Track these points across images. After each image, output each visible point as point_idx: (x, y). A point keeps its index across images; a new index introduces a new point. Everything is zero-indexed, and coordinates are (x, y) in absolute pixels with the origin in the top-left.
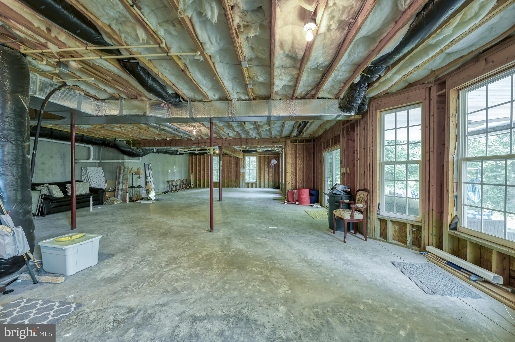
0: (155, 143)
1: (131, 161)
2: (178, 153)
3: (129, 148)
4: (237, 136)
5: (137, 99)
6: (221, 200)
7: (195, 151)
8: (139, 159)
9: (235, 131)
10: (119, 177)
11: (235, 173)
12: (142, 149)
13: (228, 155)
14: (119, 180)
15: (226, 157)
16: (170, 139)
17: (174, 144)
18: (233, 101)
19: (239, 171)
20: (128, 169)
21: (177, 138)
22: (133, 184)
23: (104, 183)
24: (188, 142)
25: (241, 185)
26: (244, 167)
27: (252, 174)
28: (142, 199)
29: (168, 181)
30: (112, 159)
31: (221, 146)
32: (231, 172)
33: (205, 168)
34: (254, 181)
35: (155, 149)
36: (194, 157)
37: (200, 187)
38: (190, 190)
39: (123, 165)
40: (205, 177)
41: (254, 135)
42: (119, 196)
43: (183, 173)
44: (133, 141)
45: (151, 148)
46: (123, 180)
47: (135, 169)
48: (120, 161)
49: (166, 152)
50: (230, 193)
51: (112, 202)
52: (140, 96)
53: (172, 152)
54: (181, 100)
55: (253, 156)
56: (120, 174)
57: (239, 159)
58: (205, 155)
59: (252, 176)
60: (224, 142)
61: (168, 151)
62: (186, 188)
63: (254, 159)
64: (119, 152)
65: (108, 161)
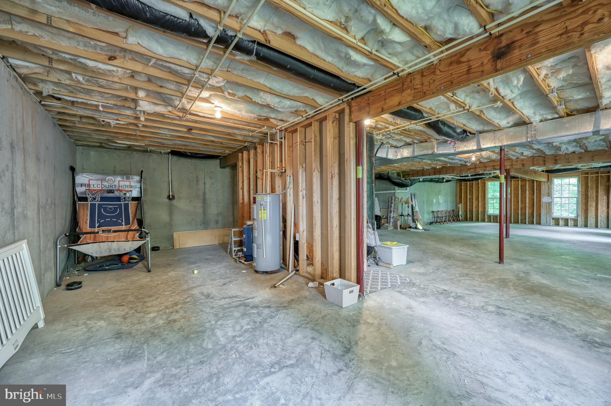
0: (422, 172)
1: (400, 191)
2: (445, 180)
3: (399, 179)
4: (537, 154)
5: (427, 141)
6: (508, 237)
7: (468, 176)
8: (406, 190)
9: (534, 149)
10: (391, 206)
11: (531, 203)
12: (410, 179)
13: (518, 178)
14: (390, 209)
15: (514, 181)
16: (440, 167)
17: (445, 172)
18: (534, 124)
19: (539, 200)
20: (398, 199)
21: (448, 165)
22: (402, 213)
23: (379, 211)
24: (462, 168)
25: (542, 222)
26: (549, 194)
27: (567, 205)
28: (410, 227)
29: (433, 212)
30: (385, 190)
31: (509, 170)
32: (524, 202)
33: (480, 197)
34: (573, 216)
35: (421, 179)
36: (463, 183)
37: (472, 220)
38: (458, 223)
39: (394, 196)
40: (480, 208)
41: (570, 149)
42: (391, 223)
43: (449, 203)
44: (403, 172)
45: (418, 178)
46: (394, 209)
47: (405, 199)
48: (392, 191)
49: (431, 181)
50: (522, 230)
51: (387, 228)
52: (430, 138)
53: (437, 180)
54: (468, 134)
55: (571, 176)
56: (392, 203)
57: (539, 183)
58: (480, 180)
59: (567, 208)
60: (514, 163)
61: (434, 179)
62: (453, 220)
63: (574, 181)
64: (391, 184)
65: (382, 192)
